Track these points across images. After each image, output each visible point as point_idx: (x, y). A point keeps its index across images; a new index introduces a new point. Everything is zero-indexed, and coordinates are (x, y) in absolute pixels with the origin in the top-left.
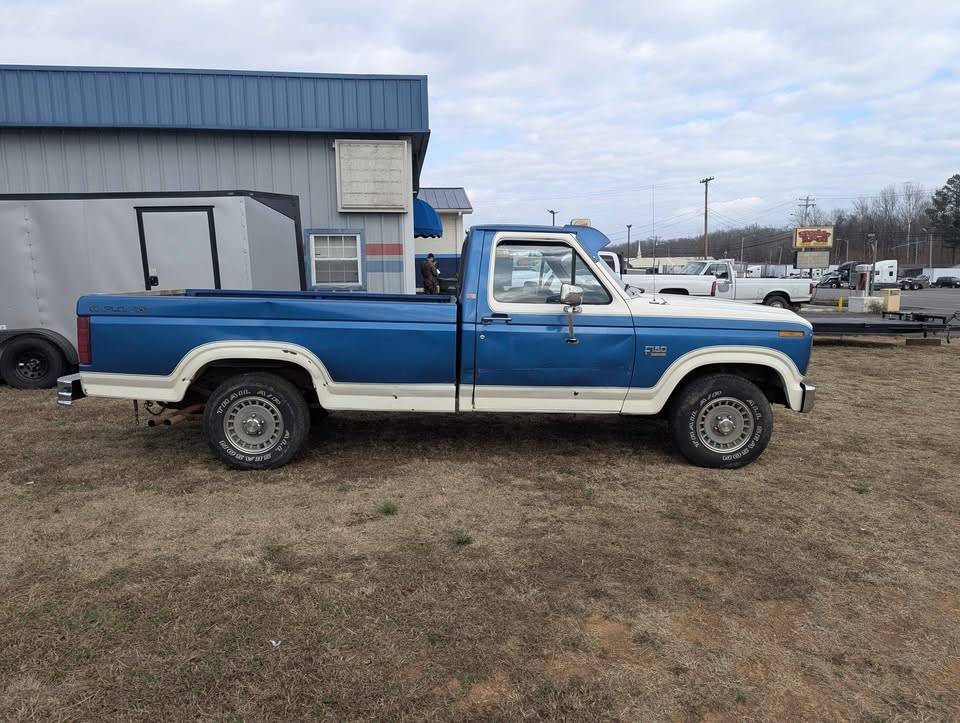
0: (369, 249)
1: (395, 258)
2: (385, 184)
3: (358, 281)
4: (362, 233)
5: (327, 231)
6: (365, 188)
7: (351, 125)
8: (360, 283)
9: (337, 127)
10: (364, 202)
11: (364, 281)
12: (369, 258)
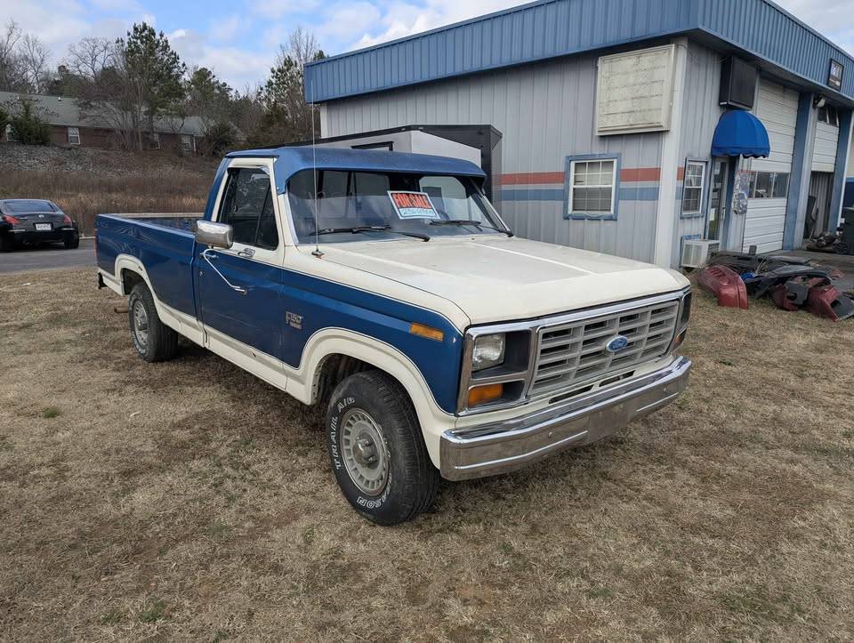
0: (624, 175)
1: (649, 184)
2: (644, 100)
3: (610, 210)
4: (618, 157)
5: (585, 157)
6: (622, 107)
7: (612, 39)
8: (612, 212)
9: (598, 43)
10: (618, 123)
11: (616, 211)
12: (623, 185)
